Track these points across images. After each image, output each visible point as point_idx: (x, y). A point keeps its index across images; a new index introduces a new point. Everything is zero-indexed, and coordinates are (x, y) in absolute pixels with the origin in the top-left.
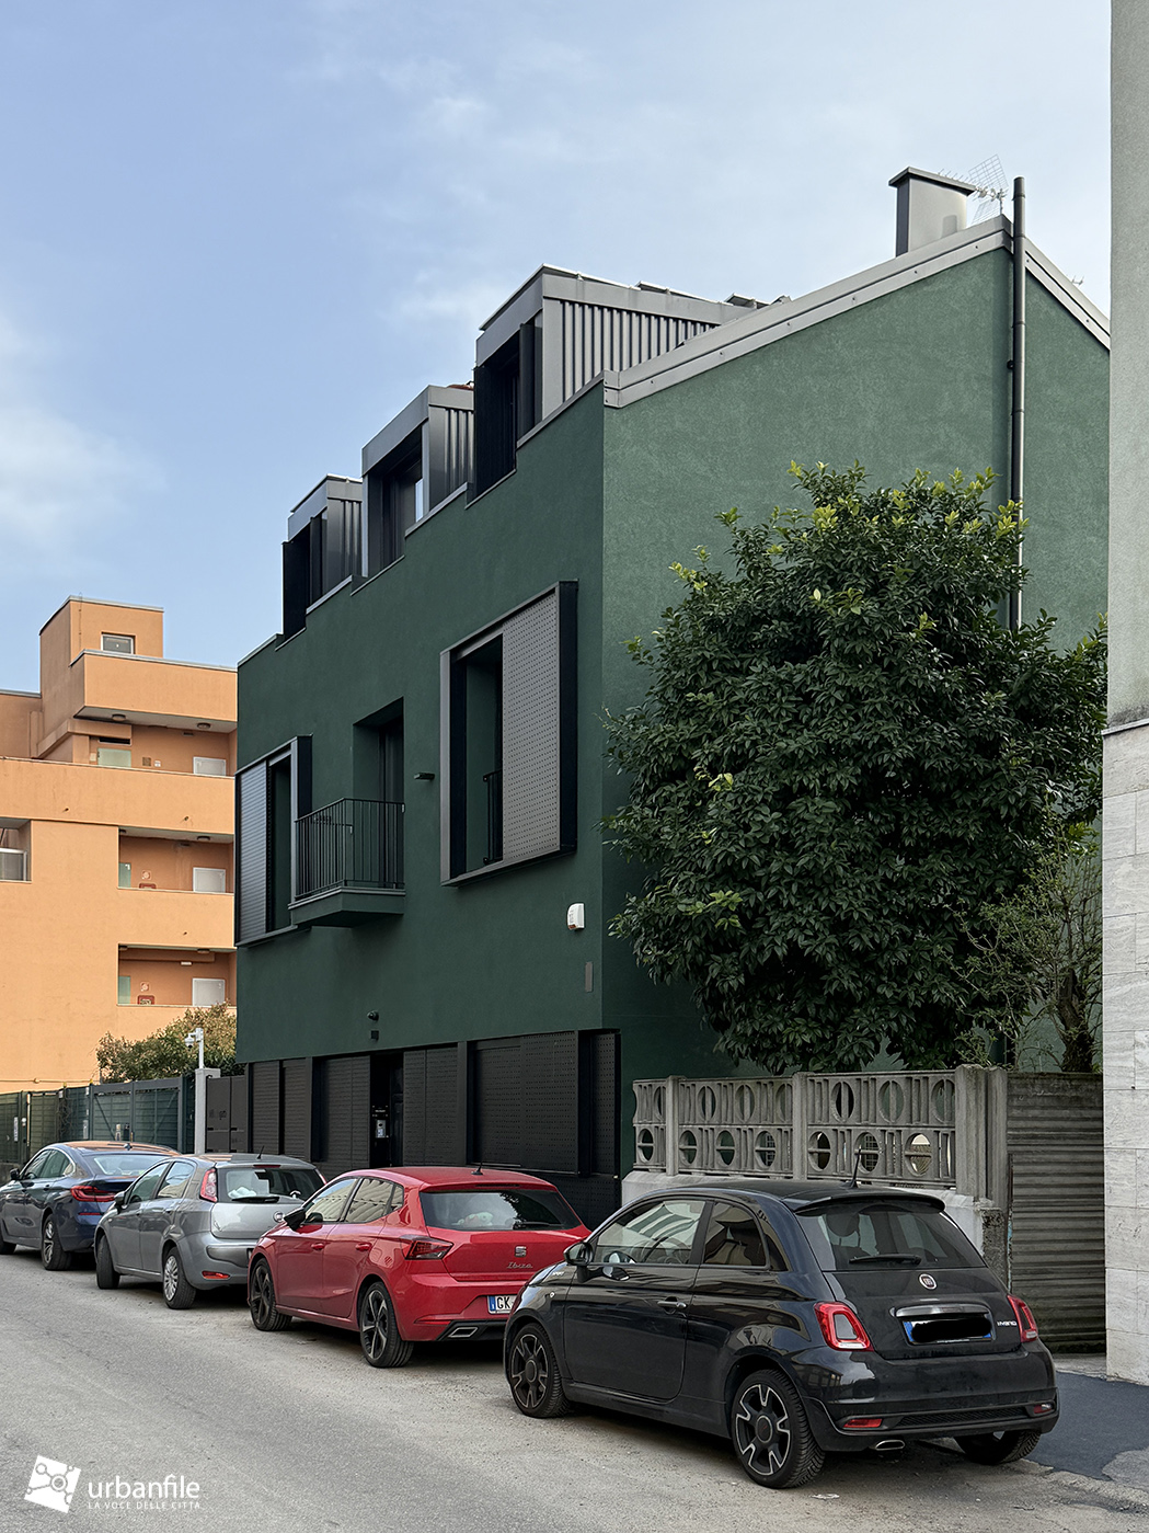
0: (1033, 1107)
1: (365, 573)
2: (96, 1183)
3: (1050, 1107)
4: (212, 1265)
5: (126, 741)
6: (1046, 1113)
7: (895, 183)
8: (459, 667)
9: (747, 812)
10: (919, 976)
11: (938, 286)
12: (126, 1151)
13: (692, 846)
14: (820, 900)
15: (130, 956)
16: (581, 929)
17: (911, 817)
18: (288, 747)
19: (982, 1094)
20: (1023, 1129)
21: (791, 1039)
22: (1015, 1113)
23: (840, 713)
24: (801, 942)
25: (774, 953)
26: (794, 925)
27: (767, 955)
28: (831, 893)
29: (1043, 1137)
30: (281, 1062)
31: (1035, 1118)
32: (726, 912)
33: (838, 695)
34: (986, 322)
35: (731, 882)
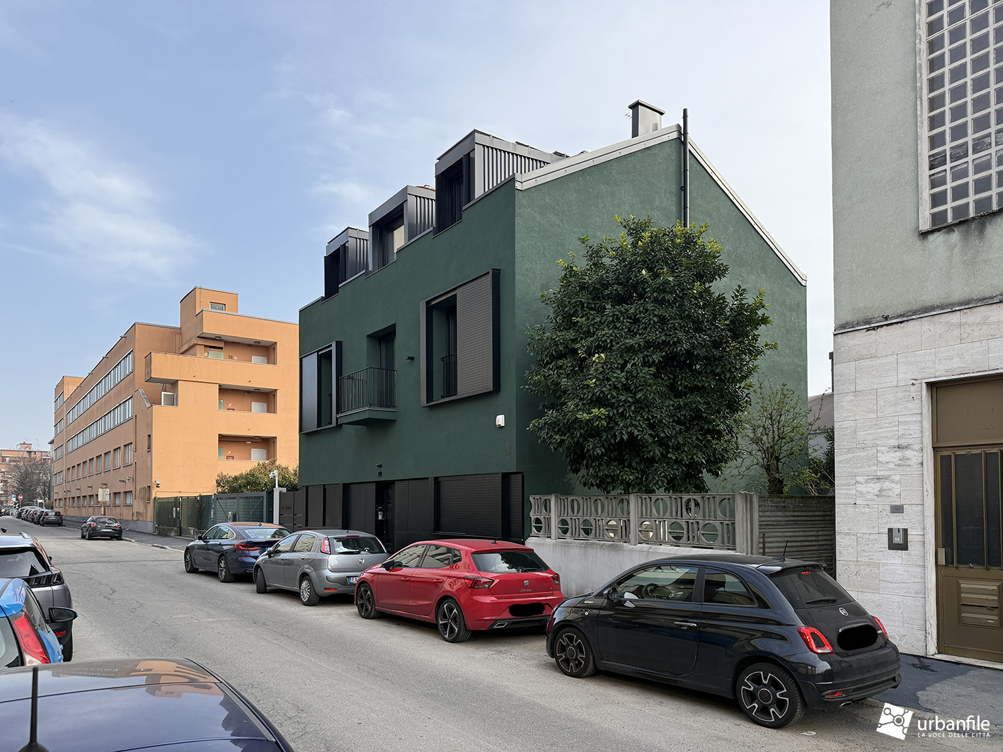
0: (767, 511)
1: (370, 269)
2: (248, 542)
3: (774, 511)
4: (329, 584)
5: (222, 348)
6: (773, 514)
7: (631, 107)
8: (430, 308)
9: (608, 373)
10: (686, 449)
11: (653, 151)
12: (259, 527)
13: (578, 388)
14: (643, 414)
15: (224, 439)
16: (501, 427)
17: (682, 377)
18: (331, 346)
19: (749, 505)
20: (763, 521)
21: (624, 477)
22: (761, 514)
23: (655, 328)
24: (636, 433)
25: (622, 438)
26: (632, 425)
27: (618, 439)
28: (649, 411)
29: (772, 525)
30: (324, 485)
31: (768, 516)
32: (599, 418)
33: (656, 319)
34: (672, 169)
35: (597, 405)
